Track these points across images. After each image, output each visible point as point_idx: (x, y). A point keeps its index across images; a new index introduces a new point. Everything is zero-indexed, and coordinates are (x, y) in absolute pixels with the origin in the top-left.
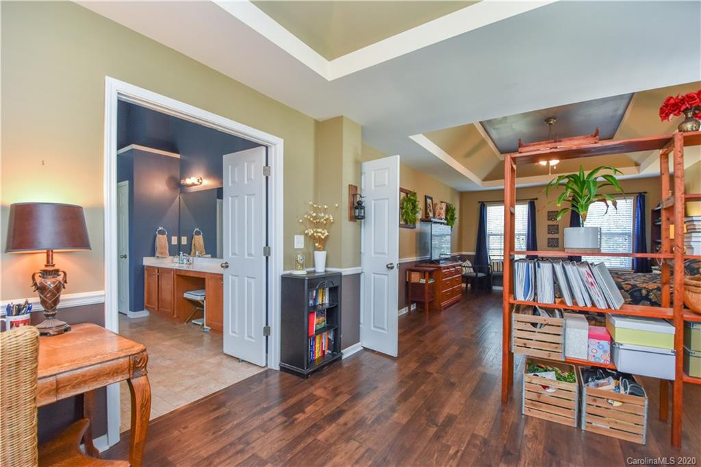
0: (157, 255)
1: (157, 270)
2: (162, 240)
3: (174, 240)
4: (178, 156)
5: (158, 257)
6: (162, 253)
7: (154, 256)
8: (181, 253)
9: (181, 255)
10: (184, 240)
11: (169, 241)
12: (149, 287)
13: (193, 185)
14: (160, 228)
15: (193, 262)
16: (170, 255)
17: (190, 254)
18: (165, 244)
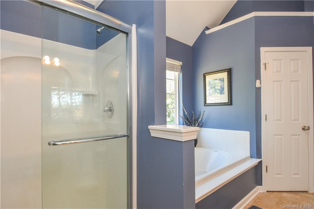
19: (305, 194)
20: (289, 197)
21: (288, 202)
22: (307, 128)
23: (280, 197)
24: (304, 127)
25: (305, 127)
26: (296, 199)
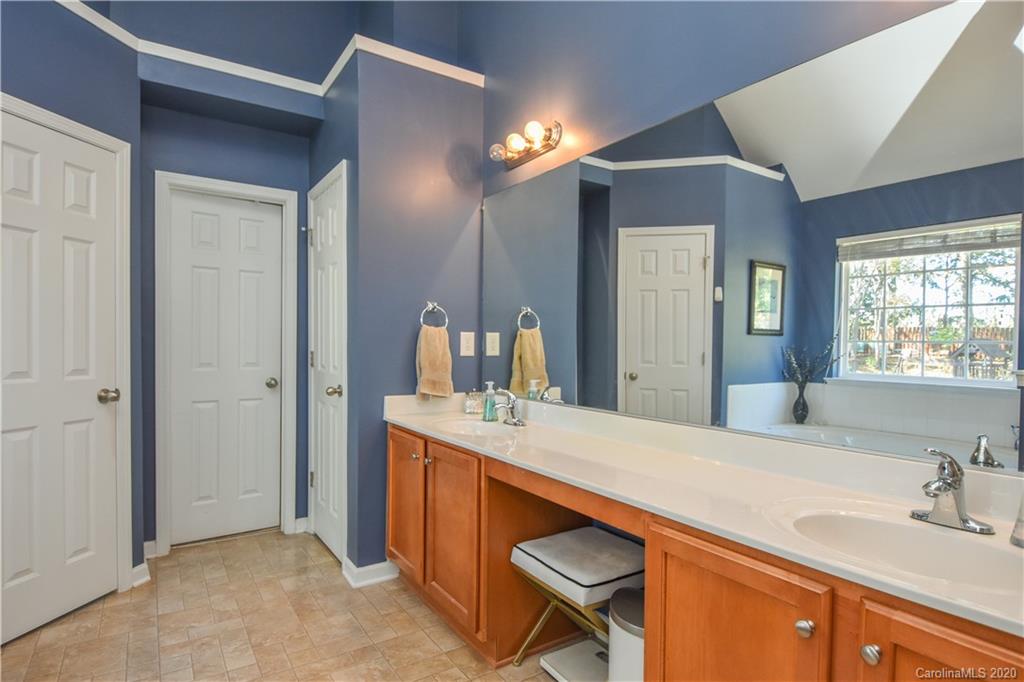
0: (422, 388)
1: (420, 444)
2: (434, 341)
3: (467, 344)
4: (478, 80)
5: (425, 397)
6: (434, 384)
7: (414, 393)
8: (490, 384)
9: (490, 391)
10: (493, 344)
11: (454, 345)
12: (399, 494)
13: (529, 155)
14: (430, 306)
15: (525, 416)
16: (455, 391)
17: (508, 388)
18: (444, 354)
19: (110, 604)
20: (64, 635)
21: (66, 655)
22: (114, 394)
23: (35, 653)
24: (103, 394)
25: (106, 391)
26: (88, 630)
